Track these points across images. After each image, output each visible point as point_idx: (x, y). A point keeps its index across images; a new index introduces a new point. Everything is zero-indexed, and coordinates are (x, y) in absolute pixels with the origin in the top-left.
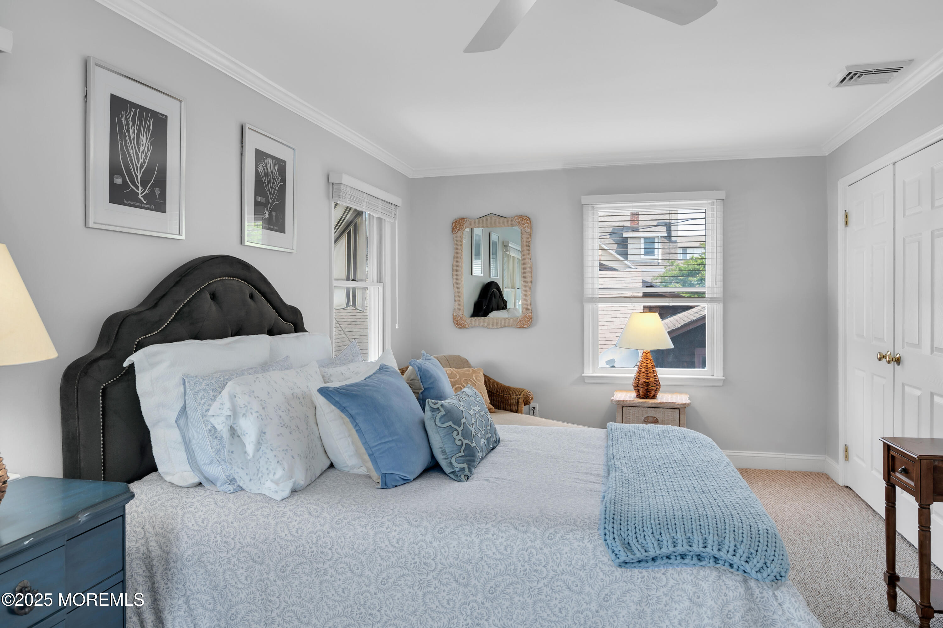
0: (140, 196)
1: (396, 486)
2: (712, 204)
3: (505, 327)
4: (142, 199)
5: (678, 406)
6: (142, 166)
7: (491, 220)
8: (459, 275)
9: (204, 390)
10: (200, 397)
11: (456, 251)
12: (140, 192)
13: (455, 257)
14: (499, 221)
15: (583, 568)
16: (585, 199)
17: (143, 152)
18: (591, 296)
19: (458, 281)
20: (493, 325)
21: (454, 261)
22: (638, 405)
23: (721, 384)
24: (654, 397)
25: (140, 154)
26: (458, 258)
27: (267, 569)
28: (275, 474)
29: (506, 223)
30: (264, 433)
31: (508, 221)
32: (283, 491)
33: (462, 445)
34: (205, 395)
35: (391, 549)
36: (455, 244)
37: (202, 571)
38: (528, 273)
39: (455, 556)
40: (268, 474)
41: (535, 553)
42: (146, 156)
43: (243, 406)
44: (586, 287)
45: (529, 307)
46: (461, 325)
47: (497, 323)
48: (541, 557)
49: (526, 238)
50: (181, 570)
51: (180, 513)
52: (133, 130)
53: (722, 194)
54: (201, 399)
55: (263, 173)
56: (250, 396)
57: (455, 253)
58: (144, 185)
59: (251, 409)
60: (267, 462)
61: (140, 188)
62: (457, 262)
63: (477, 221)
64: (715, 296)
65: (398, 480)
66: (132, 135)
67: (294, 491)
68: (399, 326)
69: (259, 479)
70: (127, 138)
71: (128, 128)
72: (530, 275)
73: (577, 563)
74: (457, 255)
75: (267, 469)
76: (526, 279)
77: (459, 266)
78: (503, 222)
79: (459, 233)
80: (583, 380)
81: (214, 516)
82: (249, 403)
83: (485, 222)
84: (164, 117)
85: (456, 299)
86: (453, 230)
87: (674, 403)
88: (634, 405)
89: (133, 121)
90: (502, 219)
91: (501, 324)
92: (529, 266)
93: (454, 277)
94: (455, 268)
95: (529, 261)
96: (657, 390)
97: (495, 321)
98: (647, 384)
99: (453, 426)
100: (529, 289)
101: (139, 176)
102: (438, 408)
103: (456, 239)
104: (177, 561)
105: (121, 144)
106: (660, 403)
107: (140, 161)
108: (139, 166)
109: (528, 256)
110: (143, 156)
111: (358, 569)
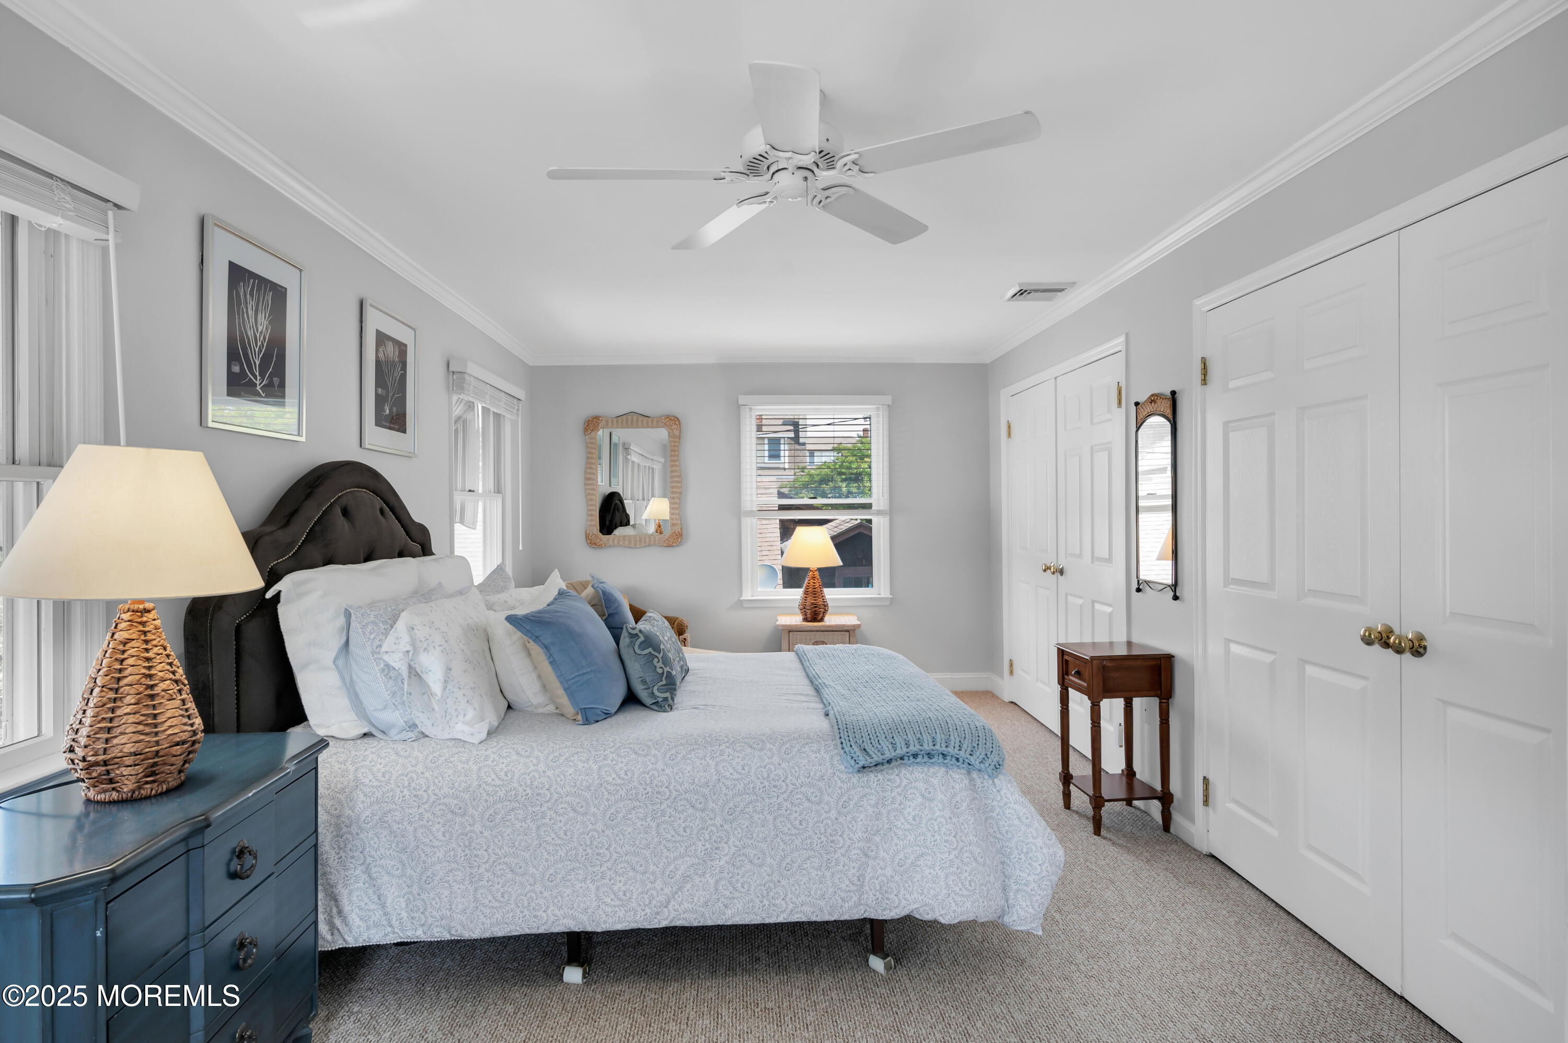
0: (258, 388)
1: (597, 721)
2: (878, 409)
3: (650, 545)
4: (260, 391)
5: (849, 628)
6: (260, 350)
7: (632, 419)
8: (592, 484)
9: (373, 622)
10: (369, 631)
11: (589, 455)
12: (258, 383)
13: (587, 463)
14: (642, 421)
15: (822, 778)
16: (742, 400)
17: (261, 332)
18: (749, 509)
19: (591, 492)
20: (635, 544)
21: (586, 468)
22: (806, 629)
23: (888, 603)
24: (822, 620)
25: (258, 336)
26: (591, 463)
27: (471, 821)
28: (465, 715)
29: (650, 424)
30: (450, 669)
31: (652, 422)
32: (480, 733)
33: (663, 673)
34: (375, 628)
35: (619, 781)
36: (587, 447)
37: (386, 832)
38: (676, 482)
39: (690, 781)
40: (457, 716)
41: (773, 769)
42: (264, 338)
43: (424, 640)
44: (744, 498)
45: (679, 522)
46: (595, 544)
47: (640, 541)
48: (780, 772)
49: (674, 442)
50: (357, 834)
51: (352, 769)
52: (251, 304)
53: (888, 400)
54: (371, 633)
55: (383, 359)
56: (430, 627)
57: (588, 458)
58: (262, 376)
59: (433, 642)
60: (455, 702)
61: (259, 378)
62: (591, 468)
63: (615, 420)
64: (882, 508)
65: (600, 715)
66: (250, 312)
67: (490, 733)
68: (523, 546)
69: (448, 722)
70: (245, 315)
71: (247, 303)
72: (679, 485)
73: (815, 775)
74: (590, 460)
75: (456, 710)
76: (674, 490)
77: (593, 474)
78: (647, 423)
79: (593, 434)
80: (740, 604)
81: (398, 768)
82: (430, 636)
83: (624, 422)
84: (283, 290)
85: (590, 513)
86: (586, 430)
87: (844, 626)
88: (802, 629)
89: (252, 294)
90: (645, 419)
91: (645, 542)
92: (677, 474)
93: (587, 487)
94: (588, 476)
95: (677, 469)
96: (825, 611)
97: (638, 539)
98: (815, 606)
99: (653, 652)
100: (678, 501)
101: (257, 363)
102: (637, 634)
103: (589, 441)
104: (351, 825)
105: (239, 323)
106: (829, 626)
107: (259, 344)
108: (257, 350)
109: (677, 463)
110: (262, 338)
111: (582, 807)
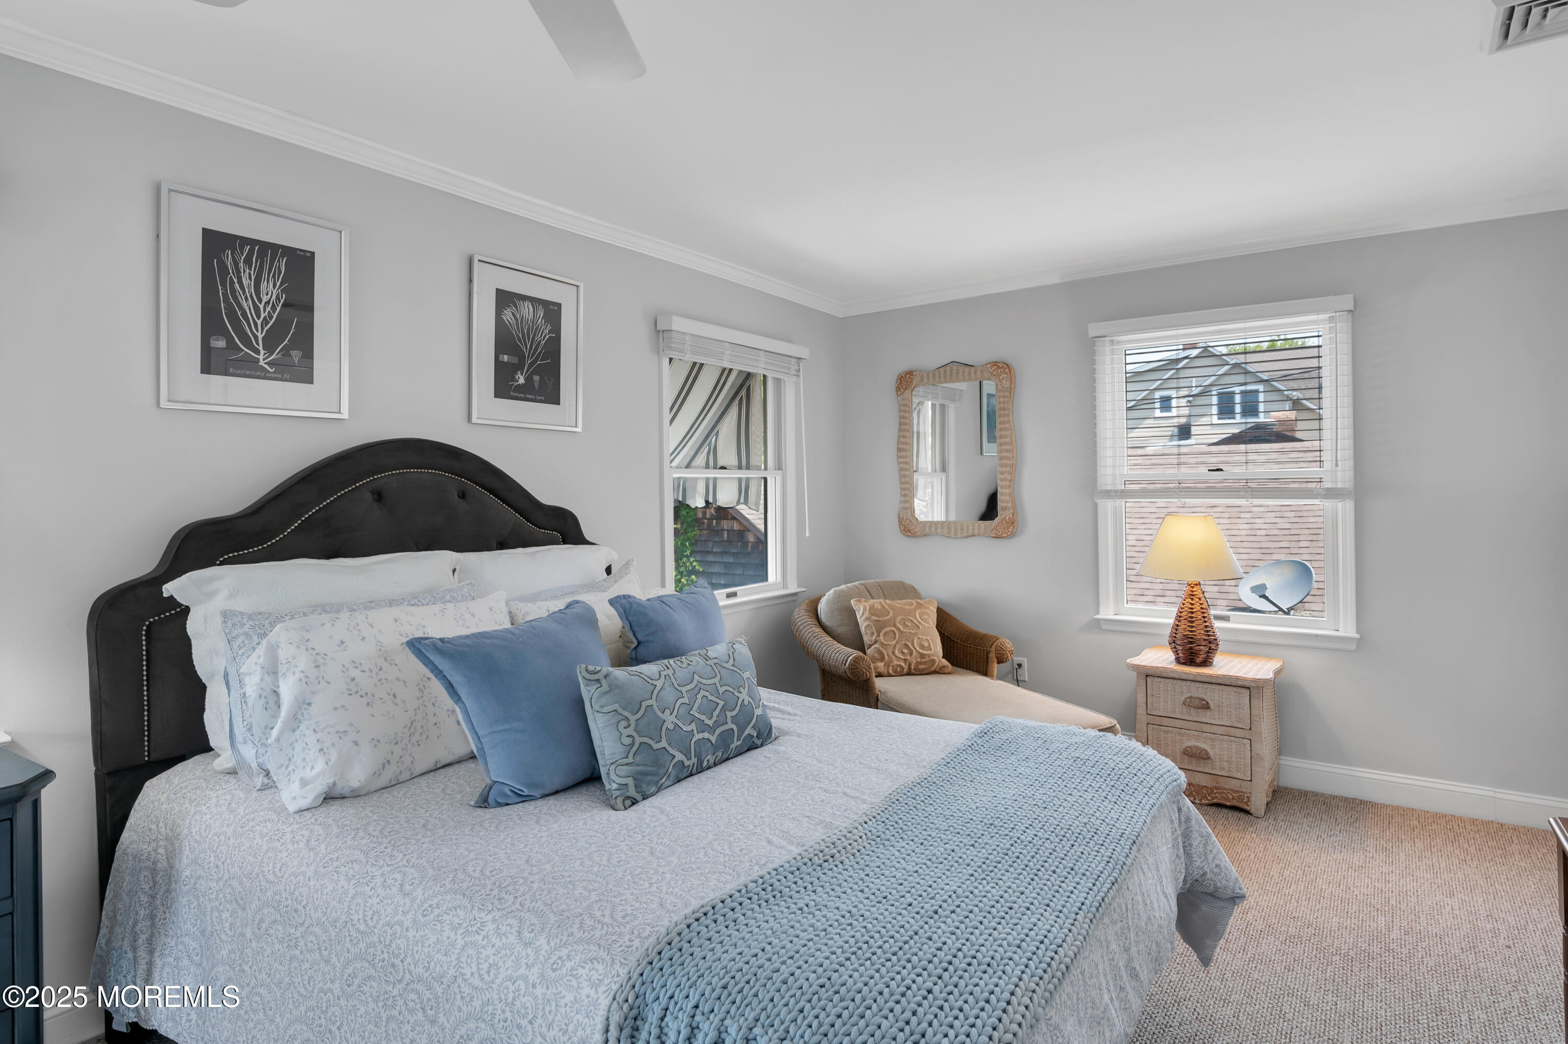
0: (262, 363)
1: (507, 804)
2: (1331, 319)
3: (973, 535)
4: (266, 366)
5: (1247, 684)
6: (266, 322)
7: (951, 371)
8: (906, 457)
9: (246, 634)
10: (237, 644)
11: (902, 420)
12: (261, 358)
13: (900, 430)
14: (963, 372)
16: (1094, 330)
17: (268, 303)
18: (1109, 488)
19: (905, 466)
20: (956, 533)
21: (899, 437)
22: (1171, 675)
23: (1353, 647)
24: (1206, 663)
25: (261, 307)
26: (905, 431)
28: (313, 767)
29: (973, 375)
30: (309, 704)
31: (976, 372)
33: (632, 745)
34: (246, 642)
36: (900, 411)
37: (196, 903)
38: (1007, 451)
40: (304, 767)
42: (274, 308)
43: (284, 662)
44: (1101, 472)
45: (1010, 505)
46: (909, 531)
47: (962, 529)
49: (1004, 397)
50: (178, 895)
52: (247, 273)
53: (1347, 302)
54: (240, 647)
55: (513, 322)
56: (298, 647)
57: (900, 424)
58: (269, 348)
59: (296, 666)
60: (304, 749)
61: (262, 352)
62: (904, 437)
63: (936, 372)
64: (1339, 485)
65: (509, 797)
66: (245, 282)
70: (237, 286)
71: (238, 272)
72: (1010, 455)
74: (903, 427)
75: (304, 759)
76: (1004, 462)
77: (906, 444)
78: (969, 374)
79: (907, 393)
80: (1097, 625)
82: (294, 658)
83: (942, 376)
84: (308, 254)
85: (903, 492)
86: (898, 389)
87: (1237, 678)
88: (1165, 675)
89: (248, 262)
90: (967, 369)
91: (968, 530)
92: (1008, 440)
93: (900, 460)
94: (901, 446)
95: (1008, 433)
96: (1211, 652)
97: (959, 527)
98: (1190, 640)
99: (620, 711)
100: (1009, 477)
101: (260, 337)
102: (598, 680)
103: (901, 402)
105: (225, 295)
106: (1217, 677)
107: (263, 315)
108: (259, 322)
109: (1007, 426)
110: (268, 309)
